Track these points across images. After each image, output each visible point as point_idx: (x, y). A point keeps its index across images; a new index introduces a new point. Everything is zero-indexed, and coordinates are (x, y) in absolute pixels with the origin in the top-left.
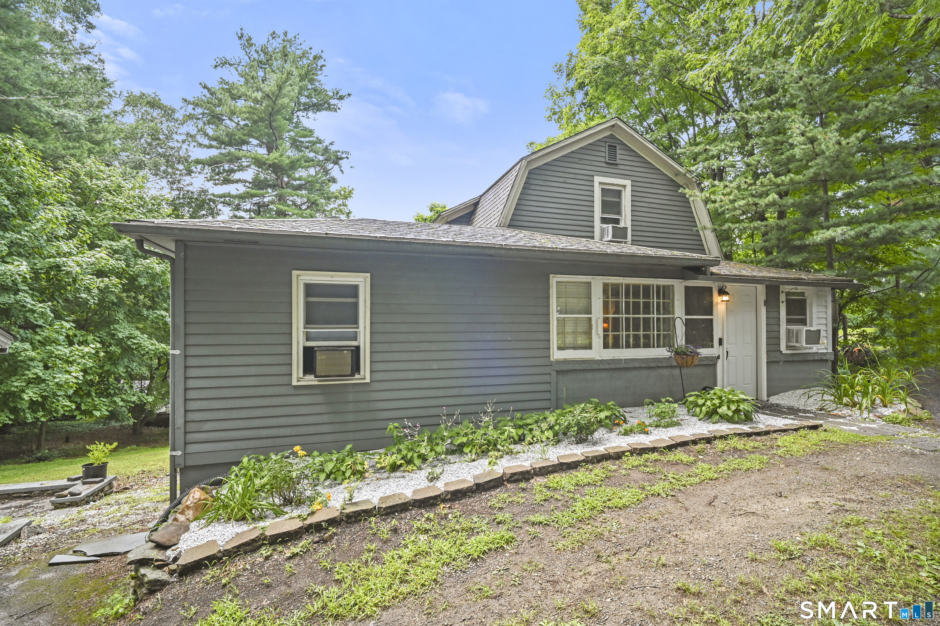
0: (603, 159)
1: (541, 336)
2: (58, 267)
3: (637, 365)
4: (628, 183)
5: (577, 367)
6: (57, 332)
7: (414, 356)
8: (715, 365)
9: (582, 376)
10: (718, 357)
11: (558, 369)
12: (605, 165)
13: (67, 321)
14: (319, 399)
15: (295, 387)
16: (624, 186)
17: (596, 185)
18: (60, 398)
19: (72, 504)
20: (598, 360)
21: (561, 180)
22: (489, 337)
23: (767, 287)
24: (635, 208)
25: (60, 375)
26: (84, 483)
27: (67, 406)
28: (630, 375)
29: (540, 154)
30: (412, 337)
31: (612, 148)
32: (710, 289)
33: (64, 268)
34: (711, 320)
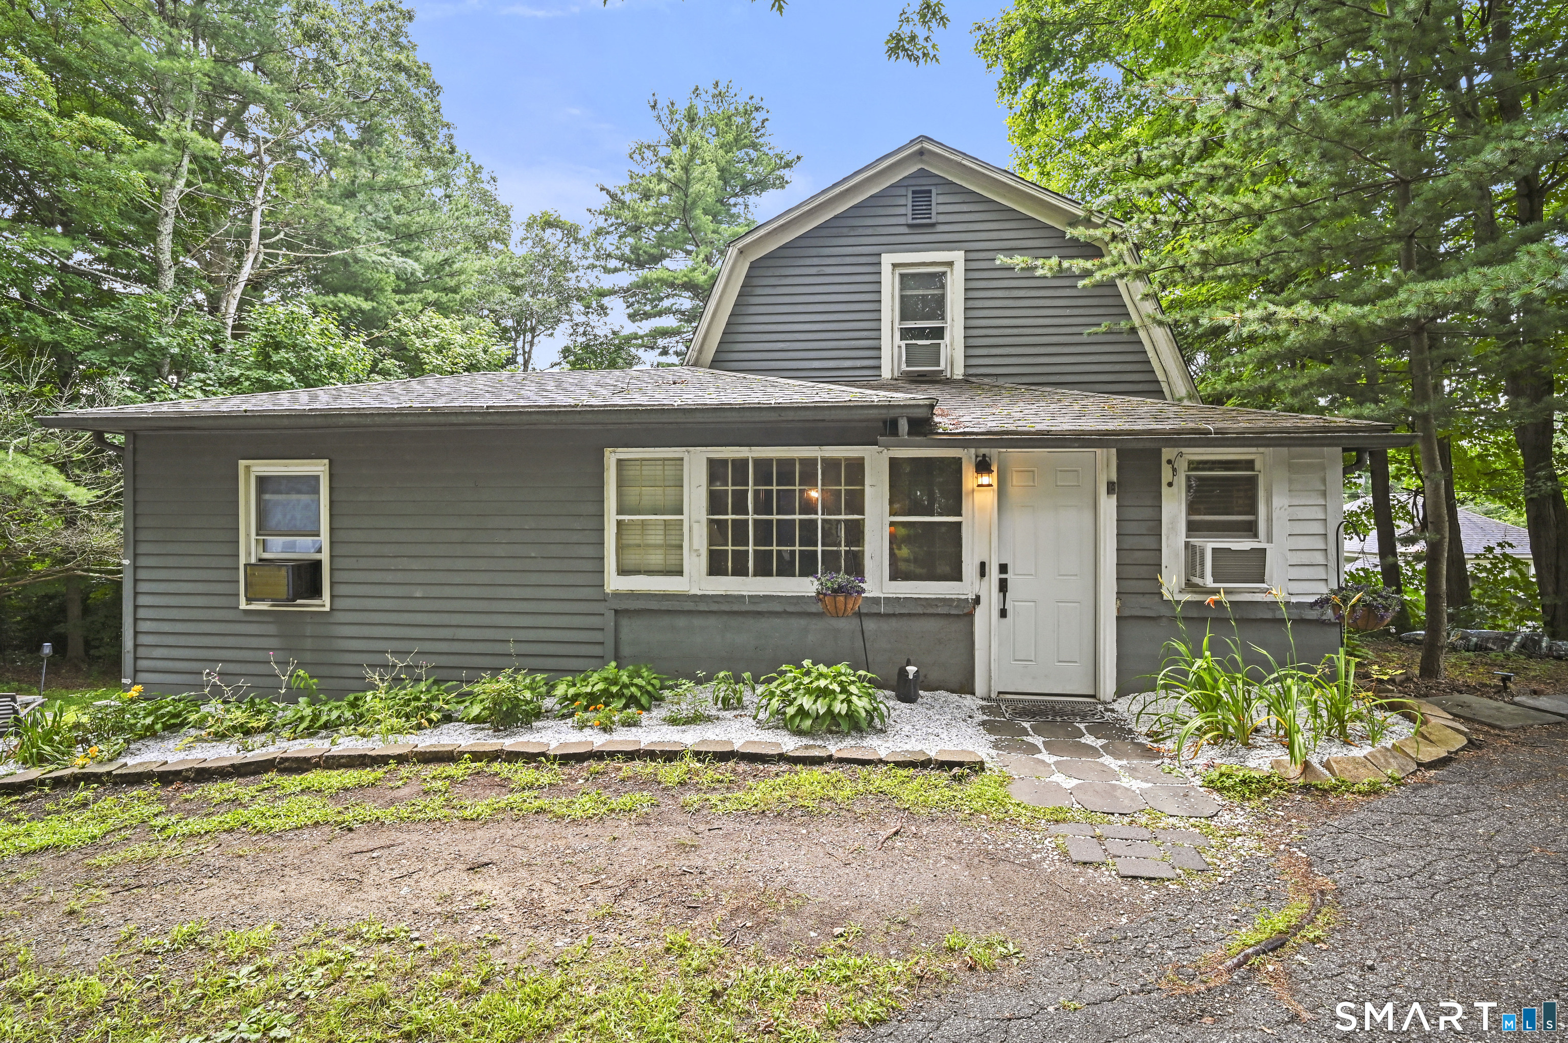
0: (902, 220)
1: (589, 551)
3: (778, 608)
4: (958, 256)
5: (654, 605)
7: (389, 577)
8: (970, 615)
9: (666, 621)
10: (977, 600)
11: (617, 607)
12: (905, 230)
14: (272, 629)
15: (245, 611)
16: (950, 264)
17: (886, 269)
20: (695, 596)
21: (814, 270)
22: (500, 551)
23: (1121, 455)
24: (971, 304)
28: (764, 624)
29: (762, 232)
30: (386, 550)
31: (922, 196)
32: (958, 462)
34: (959, 524)
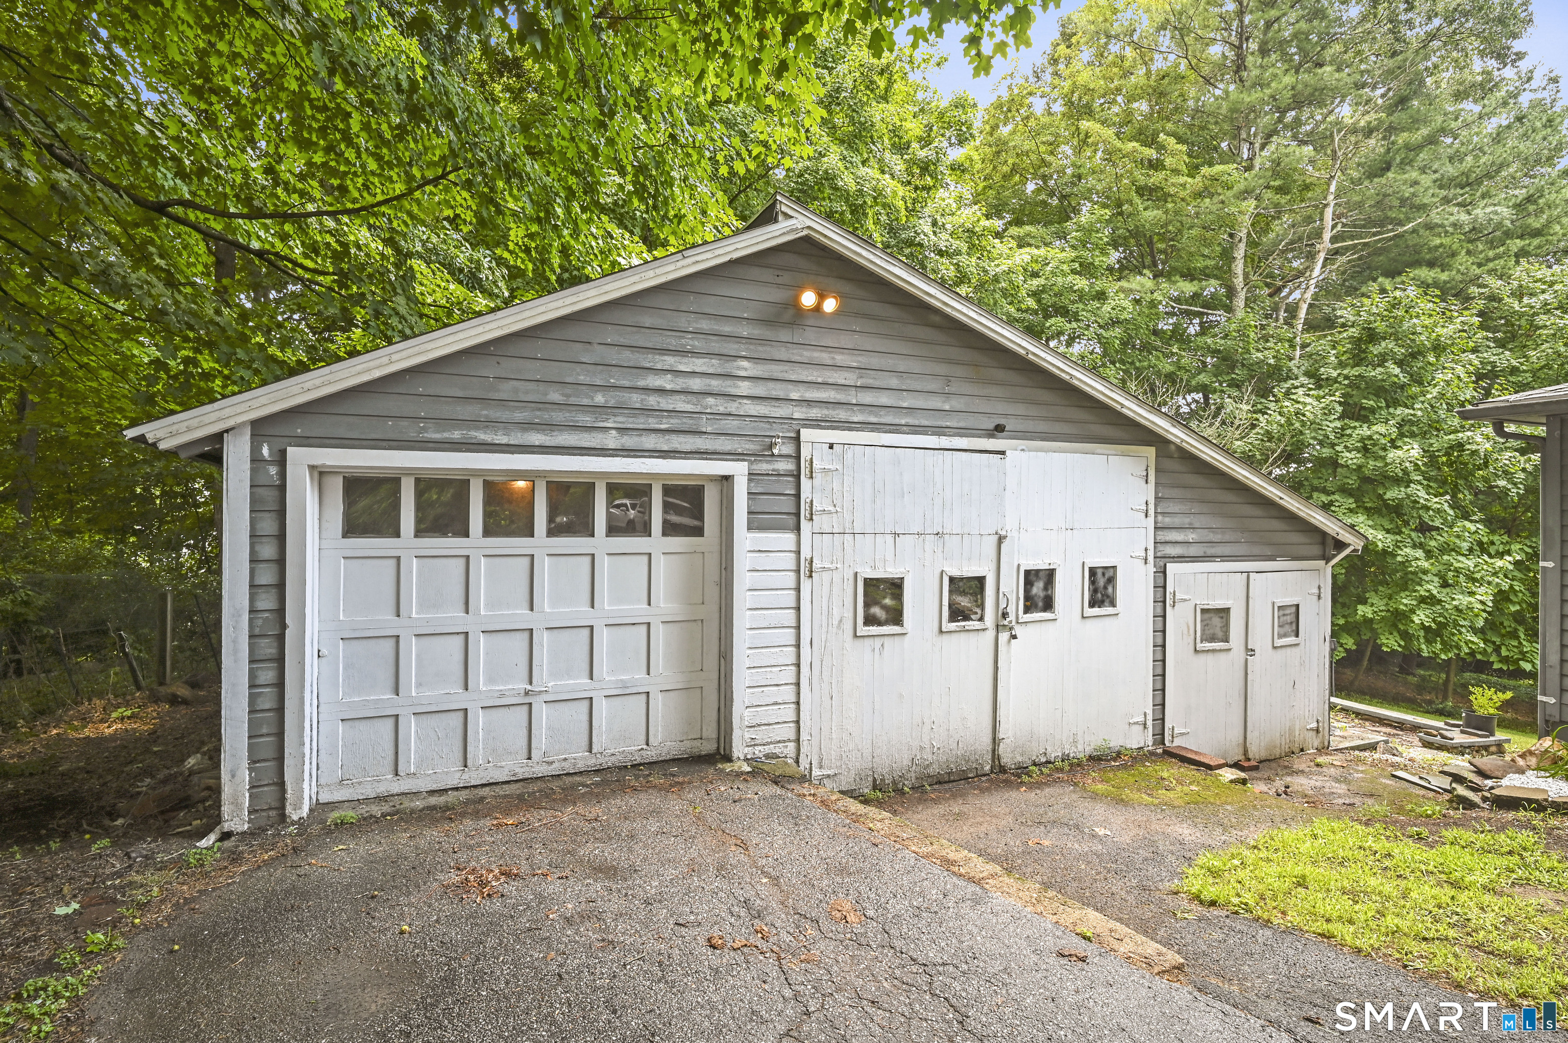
2: (1460, 446)
6: (1458, 537)
13: (1471, 521)
18: (1463, 630)
19: (1441, 748)
25: (1461, 597)
26: (1462, 732)
27: (1473, 642)
33: (1468, 447)
